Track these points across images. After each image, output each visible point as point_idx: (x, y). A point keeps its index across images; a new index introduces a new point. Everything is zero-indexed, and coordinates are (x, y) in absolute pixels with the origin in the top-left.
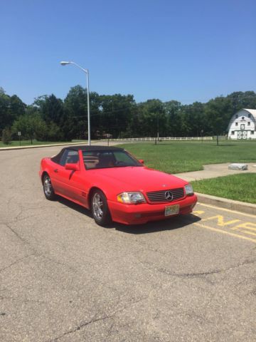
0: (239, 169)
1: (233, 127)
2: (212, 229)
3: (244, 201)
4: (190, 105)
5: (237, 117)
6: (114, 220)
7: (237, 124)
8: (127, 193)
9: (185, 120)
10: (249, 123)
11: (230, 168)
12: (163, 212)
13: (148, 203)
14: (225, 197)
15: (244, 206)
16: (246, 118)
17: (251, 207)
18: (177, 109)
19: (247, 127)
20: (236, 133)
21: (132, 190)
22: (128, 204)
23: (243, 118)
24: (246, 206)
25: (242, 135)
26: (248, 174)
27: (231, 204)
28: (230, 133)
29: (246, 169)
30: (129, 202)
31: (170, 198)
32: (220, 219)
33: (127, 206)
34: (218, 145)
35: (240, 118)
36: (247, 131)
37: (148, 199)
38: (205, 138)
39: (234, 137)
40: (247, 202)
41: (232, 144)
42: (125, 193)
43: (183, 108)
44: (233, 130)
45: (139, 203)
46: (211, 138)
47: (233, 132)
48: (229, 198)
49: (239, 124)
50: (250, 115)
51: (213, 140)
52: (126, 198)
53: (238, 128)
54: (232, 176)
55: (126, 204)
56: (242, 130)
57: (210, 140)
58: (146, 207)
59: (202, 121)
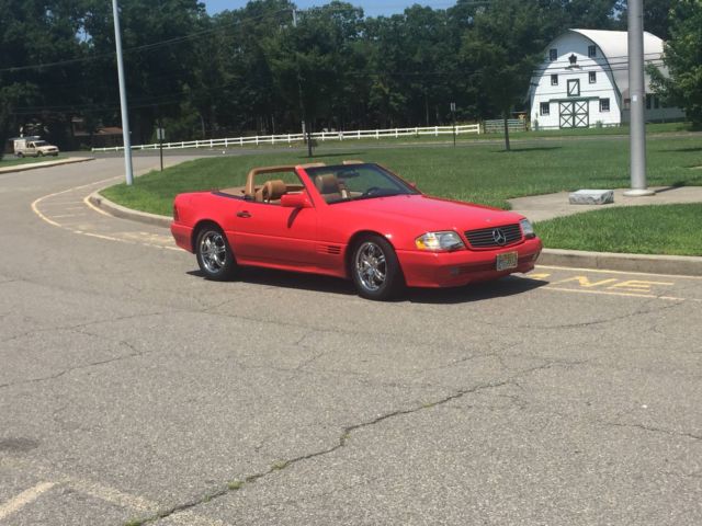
0: (596, 202)
1: (544, 90)
2: (575, 290)
3: (619, 252)
4: (396, 18)
5: (554, 56)
6: (409, 284)
7: (555, 78)
8: (433, 234)
9: (381, 68)
10: (592, 75)
11: (573, 202)
12: (493, 264)
13: (468, 249)
14: (584, 249)
15: (620, 259)
16: (582, 59)
17: (634, 259)
18: (351, 30)
19: (587, 89)
20: (554, 107)
21: (441, 229)
22: (436, 252)
23: (573, 59)
24: (625, 259)
25: (574, 114)
26: (618, 209)
27: (597, 258)
28: (535, 109)
29: (609, 201)
30: (439, 248)
31: (501, 241)
32: (583, 280)
33: (436, 255)
34: (508, 149)
35: (563, 60)
36: (587, 100)
37: (468, 242)
38: (459, 129)
39: (550, 121)
40: (627, 251)
41: (546, 145)
42: (429, 235)
43: (373, 26)
44: (546, 99)
45: (454, 249)
46: (476, 128)
47: (545, 107)
48: (591, 249)
49: (562, 80)
50: (593, 50)
51: (485, 134)
52: (433, 242)
53: (560, 91)
54: (585, 214)
55: (432, 251)
56: (573, 100)
57: (474, 136)
58: (467, 256)
59: (439, 72)
